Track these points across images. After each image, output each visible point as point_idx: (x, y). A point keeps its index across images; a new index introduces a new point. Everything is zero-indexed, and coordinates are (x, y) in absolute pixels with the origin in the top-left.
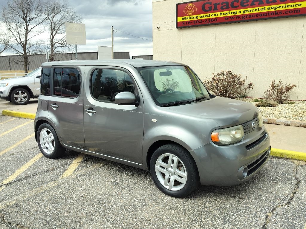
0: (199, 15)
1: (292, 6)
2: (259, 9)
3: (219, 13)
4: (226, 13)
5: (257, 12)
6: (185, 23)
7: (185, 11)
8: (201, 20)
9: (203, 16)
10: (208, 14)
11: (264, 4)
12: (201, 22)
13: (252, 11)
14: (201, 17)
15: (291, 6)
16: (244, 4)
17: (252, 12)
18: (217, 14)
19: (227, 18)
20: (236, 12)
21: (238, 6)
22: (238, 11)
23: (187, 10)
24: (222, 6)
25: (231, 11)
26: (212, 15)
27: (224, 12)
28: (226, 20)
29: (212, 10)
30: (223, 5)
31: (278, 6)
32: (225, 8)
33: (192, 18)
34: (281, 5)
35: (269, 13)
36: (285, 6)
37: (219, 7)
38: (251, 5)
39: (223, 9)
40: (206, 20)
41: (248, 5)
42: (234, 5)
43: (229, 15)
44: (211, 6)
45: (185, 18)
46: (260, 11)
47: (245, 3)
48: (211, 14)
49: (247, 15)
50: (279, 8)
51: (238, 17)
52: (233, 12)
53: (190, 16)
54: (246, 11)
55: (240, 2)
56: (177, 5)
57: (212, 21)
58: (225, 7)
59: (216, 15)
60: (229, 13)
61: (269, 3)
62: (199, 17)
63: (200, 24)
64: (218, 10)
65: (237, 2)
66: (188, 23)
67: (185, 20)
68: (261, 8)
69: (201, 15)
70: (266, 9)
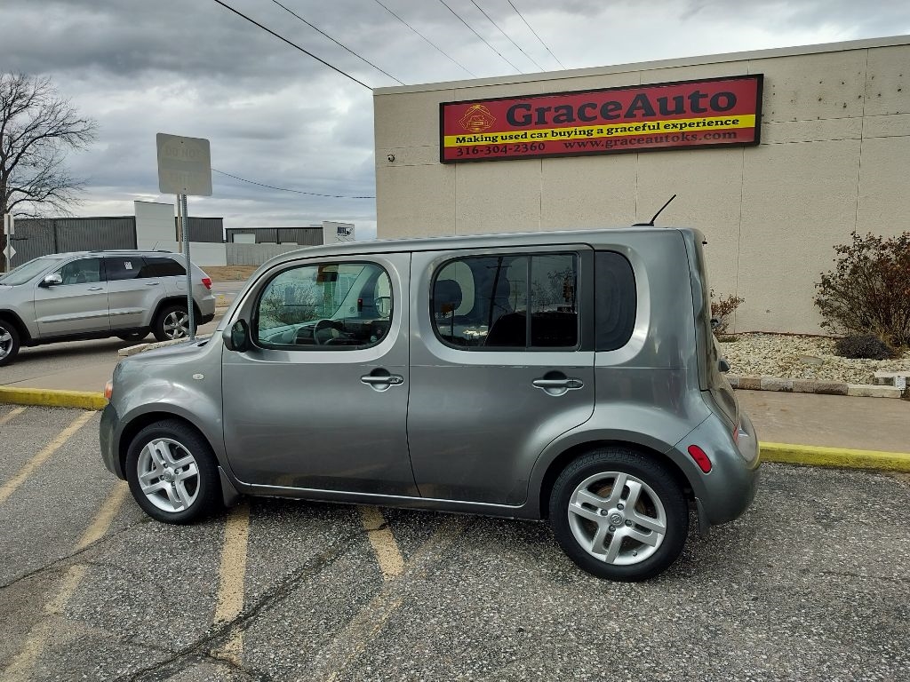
0: (499, 134)
1: (719, 123)
2: (644, 126)
3: (549, 131)
4: (568, 132)
5: (641, 132)
6: (465, 151)
7: (465, 122)
8: (506, 146)
9: (511, 138)
10: (523, 132)
11: (655, 114)
12: (506, 152)
13: (629, 130)
14: (506, 139)
15: (717, 124)
16: (610, 114)
17: (628, 133)
18: (546, 134)
19: (567, 144)
20: (592, 131)
21: (596, 118)
22: (595, 128)
23: (469, 119)
24: (557, 114)
25: (579, 129)
26: (532, 135)
27: (562, 130)
28: (567, 147)
29: (533, 123)
30: (560, 112)
31: (688, 121)
32: (564, 121)
33: (482, 140)
34: (695, 120)
35: (667, 136)
36: (704, 123)
37: (549, 116)
38: (625, 117)
39: (558, 122)
40: (518, 145)
41: (619, 116)
42: (587, 115)
43: (573, 136)
44: (529, 113)
45: (464, 139)
46: (647, 132)
47: (612, 110)
48: (529, 133)
49: (617, 139)
50: (690, 125)
51: (595, 142)
52: (584, 132)
53: (477, 136)
54: (614, 130)
55: (598, 109)
56: (442, 105)
57: (533, 148)
58: (565, 117)
59: (543, 135)
60: (574, 133)
61: (666, 114)
62: (499, 139)
63: (503, 154)
64: (547, 123)
65: (594, 106)
66: (473, 152)
67: (463, 144)
68: (649, 123)
69: (504, 134)
70: (661, 126)
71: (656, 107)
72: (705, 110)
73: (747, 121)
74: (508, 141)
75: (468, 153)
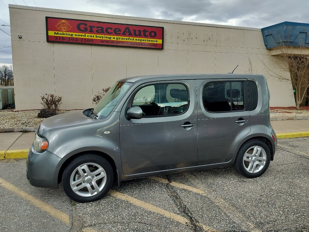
0: (74, 34)
1: (152, 41)
2: (129, 38)
3: (95, 35)
4: (102, 37)
5: (128, 40)
6: (58, 39)
7: (58, 26)
8: (77, 38)
9: (79, 35)
10: (84, 34)
11: (132, 35)
12: (77, 41)
13: (124, 39)
14: (77, 36)
16: (117, 32)
19: (102, 41)
21: (112, 33)
22: (112, 37)
23: (60, 25)
24: (97, 29)
25: (106, 36)
26: (88, 36)
27: (100, 36)
29: (88, 31)
30: (99, 29)
31: (143, 39)
32: (100, 32)
33: (66, 35)
34: (145, 39)
35: (136, 43)
36: (148, 40)
37: (94, 29)
38: (122, 34)
39: (98, 32)
40: (82, 39)
41: (120, 34)
42: (109, 31)
43: (104, 39)
44: (86, 27)
45: (58, 33)
46: (130, 41)
47: (118, 31)
48: (86, 34)
49: (120, 42)
51: (113, 42)
52: (108, 37)
53: (64, 33)
54: (119, 39)
55: (113, 29)
56: (47, 18)
57: (89, 41)
58: (100, 31)
59: (92, 36)
60: (104, 37)
61: (136, 36)
62: (74, 35)
63: (76, 42)
64: (93, 32)
65: (111, 29)
66: (62, 39)
67: (57, 35)
68: (130, 38)
69: (76, 34)
70: (135, 39)
71: (133, 32)
72: (148, 36)
73: (160, 41)
74: (78, 37)
75: (60, 39)
